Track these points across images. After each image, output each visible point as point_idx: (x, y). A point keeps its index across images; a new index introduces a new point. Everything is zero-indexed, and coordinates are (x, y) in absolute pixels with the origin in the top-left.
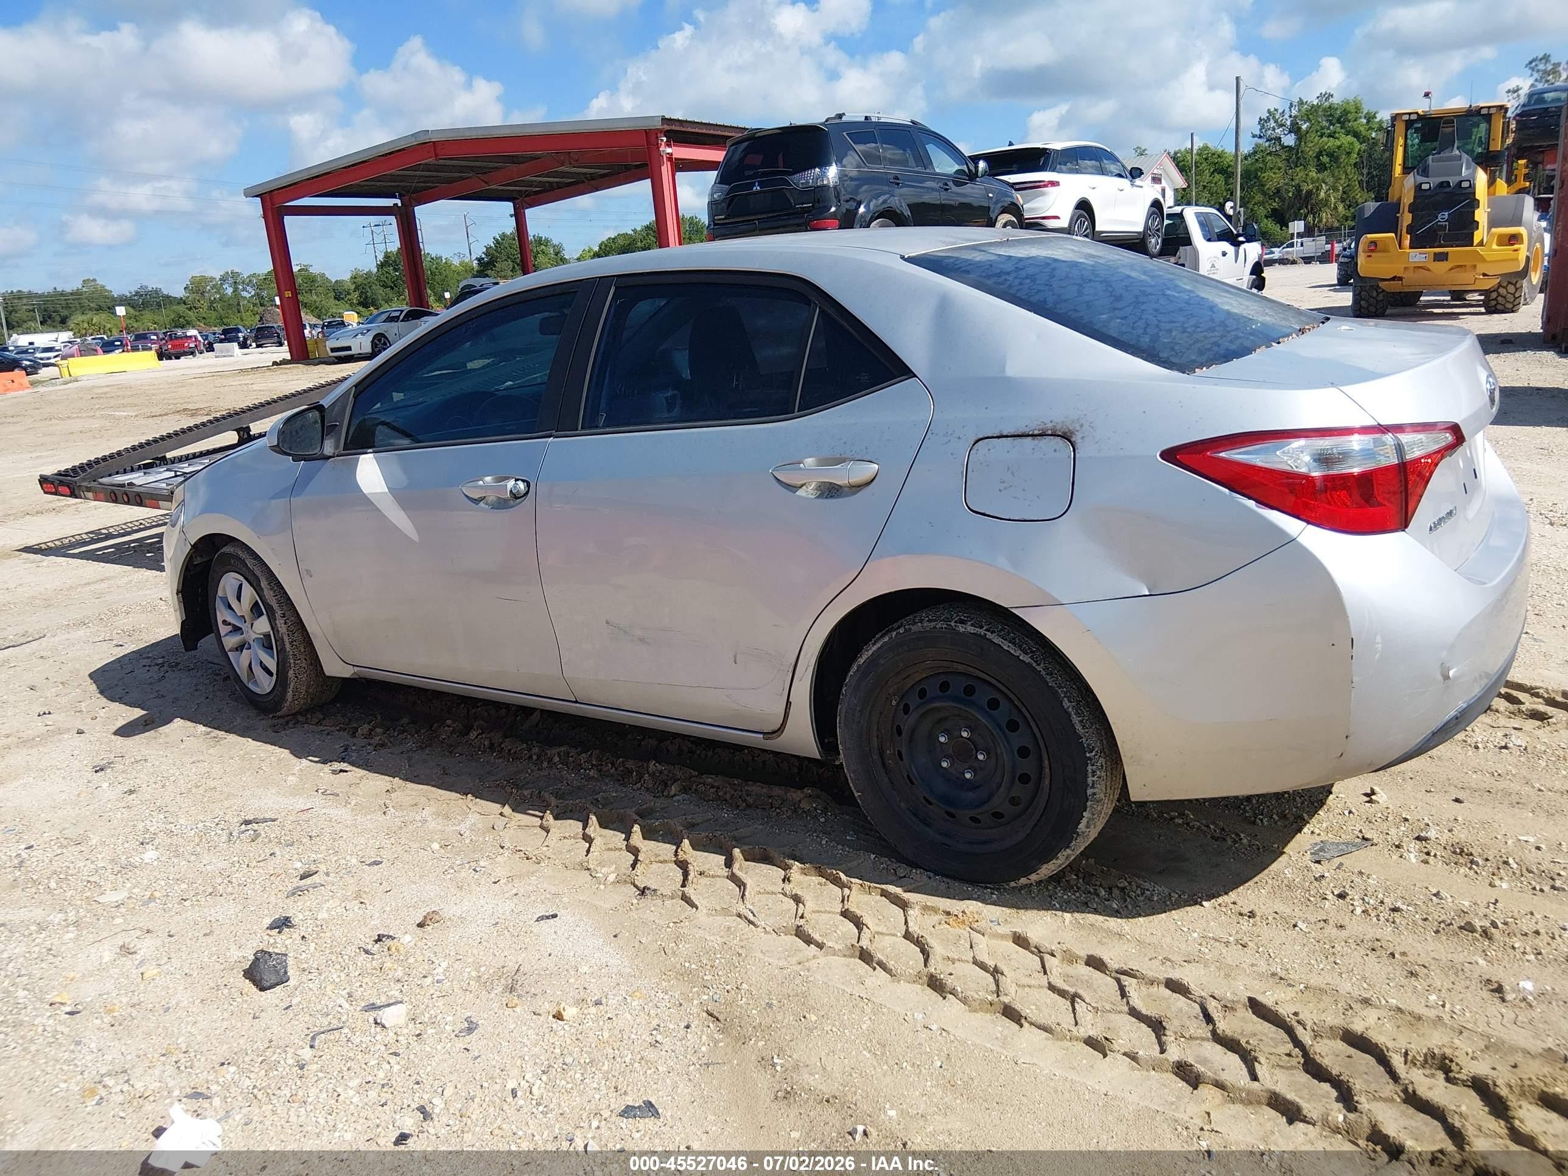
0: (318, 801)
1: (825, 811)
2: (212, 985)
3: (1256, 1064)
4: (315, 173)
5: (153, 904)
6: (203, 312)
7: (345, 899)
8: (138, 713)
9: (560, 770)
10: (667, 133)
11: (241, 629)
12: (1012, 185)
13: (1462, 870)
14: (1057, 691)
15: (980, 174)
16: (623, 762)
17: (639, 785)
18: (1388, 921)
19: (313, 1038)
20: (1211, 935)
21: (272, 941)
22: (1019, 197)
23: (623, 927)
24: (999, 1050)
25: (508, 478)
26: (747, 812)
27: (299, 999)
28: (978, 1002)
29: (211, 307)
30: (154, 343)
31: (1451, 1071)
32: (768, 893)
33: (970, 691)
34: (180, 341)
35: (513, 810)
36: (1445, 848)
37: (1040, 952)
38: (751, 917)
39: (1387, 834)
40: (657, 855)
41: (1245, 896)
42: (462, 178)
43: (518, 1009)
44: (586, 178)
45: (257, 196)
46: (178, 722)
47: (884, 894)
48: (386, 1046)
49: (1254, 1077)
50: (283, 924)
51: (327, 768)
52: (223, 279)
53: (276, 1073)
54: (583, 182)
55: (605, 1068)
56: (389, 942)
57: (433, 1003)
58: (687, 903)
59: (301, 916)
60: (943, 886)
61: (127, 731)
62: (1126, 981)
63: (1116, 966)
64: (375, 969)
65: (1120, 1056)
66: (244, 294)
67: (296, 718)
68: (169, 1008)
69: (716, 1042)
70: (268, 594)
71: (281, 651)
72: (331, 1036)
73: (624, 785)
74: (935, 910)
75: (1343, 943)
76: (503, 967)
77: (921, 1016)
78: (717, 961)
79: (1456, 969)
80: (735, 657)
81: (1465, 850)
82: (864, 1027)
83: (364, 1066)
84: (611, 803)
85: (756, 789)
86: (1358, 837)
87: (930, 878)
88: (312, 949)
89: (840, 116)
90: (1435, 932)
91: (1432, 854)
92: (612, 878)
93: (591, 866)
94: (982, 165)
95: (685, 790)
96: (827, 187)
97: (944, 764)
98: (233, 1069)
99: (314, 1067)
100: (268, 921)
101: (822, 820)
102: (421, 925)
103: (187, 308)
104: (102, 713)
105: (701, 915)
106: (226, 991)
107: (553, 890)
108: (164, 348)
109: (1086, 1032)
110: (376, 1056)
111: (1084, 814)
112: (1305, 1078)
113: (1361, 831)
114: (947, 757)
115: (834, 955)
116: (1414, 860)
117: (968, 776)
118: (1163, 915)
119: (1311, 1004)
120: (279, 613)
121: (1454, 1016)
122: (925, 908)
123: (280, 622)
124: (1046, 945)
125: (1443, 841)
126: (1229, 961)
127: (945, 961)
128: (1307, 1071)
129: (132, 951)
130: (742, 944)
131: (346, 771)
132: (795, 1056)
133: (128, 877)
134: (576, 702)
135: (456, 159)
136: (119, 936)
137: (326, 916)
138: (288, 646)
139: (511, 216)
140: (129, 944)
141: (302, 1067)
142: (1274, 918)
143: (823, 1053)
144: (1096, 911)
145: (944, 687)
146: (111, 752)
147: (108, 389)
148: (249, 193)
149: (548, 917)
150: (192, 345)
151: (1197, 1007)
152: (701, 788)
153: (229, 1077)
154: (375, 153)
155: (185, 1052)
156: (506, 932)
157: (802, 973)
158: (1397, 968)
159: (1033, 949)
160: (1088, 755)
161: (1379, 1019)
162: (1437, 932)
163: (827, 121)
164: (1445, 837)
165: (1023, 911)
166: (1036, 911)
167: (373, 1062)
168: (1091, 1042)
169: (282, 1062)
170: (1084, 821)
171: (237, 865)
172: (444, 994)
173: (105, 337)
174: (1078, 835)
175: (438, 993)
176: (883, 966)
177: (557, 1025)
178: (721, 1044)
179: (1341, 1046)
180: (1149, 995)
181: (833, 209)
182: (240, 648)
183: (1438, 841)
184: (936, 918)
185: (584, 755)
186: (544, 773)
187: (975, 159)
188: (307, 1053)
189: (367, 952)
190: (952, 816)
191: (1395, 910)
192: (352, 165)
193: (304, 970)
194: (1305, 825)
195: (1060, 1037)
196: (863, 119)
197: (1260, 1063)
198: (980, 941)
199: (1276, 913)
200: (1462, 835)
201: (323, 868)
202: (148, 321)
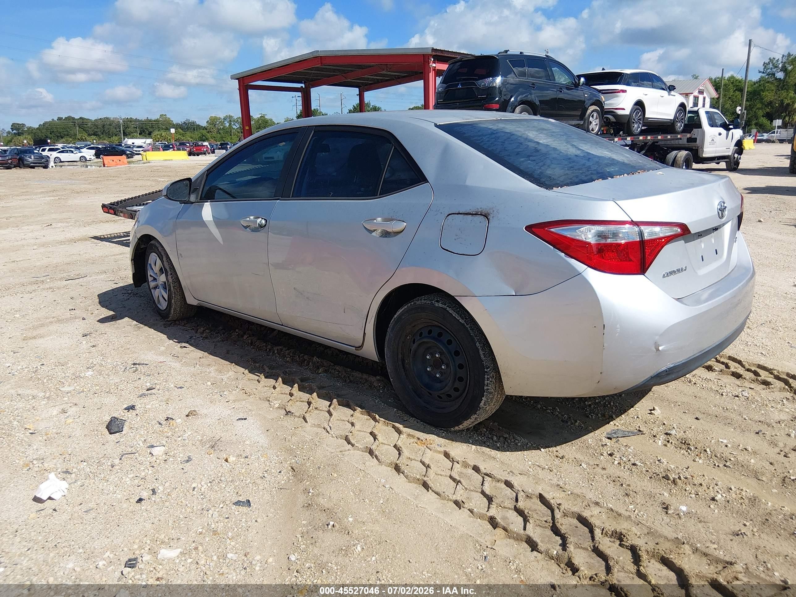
0: (170, 358)
1: (384, 387)
2: (92, 429)
3: (528, 523)
4: (264, 69)
5: (82, 394)
6: (214, 134)
7: (162, 401)
8: (112, 313)
9: (276, 357)
10: (434, 57)
11: (156, 279)
12: (600, 91)
13: (682, 452)
14: (474, 338)
15: (581, 84)
16: (303, 356)
17: (307, 367)
18: (629, 469)
19: (122, 456)
20: (537, 464)
21: (123, 415)
22: (603, 97)
23: (272, 428)
24: (412, 500)
25: (259, 218)
26: (349, 384)
27: (124, 439)
28: (412, 478)
29: (218, 132)
30: (188, 148)
31: (623, 541)
32: (341, 420)
33: (440, 335)
34: (200, 147)
35: (249, 372)
36: (678, 440)
37: (453, 461)
38: (329, 429)
39: (652, 430)
40: (301, 398)
41: (564, 449)
42: (334, 75)
43: (211, 455)
44: (395, 78)
45: (236, 79)
46: (127, 319)
47: (394, 427)
48: (150, 463)
49: (525, 529)
50: (131, 408)
51: (179, 345)
52: (225, 119)
53: (101, 467)
54: (394, 79)
55: (237, 484)
56: (171, 421)
57: (178, 448)
58: (304, 420)
59: (140, 406)
60: (422, 427)
61: (103, 321)
62: (487, 478)
63: (485, 471)
64: (160, 431)
65: (466, 510)
66: (234, 127)
67: (175, 322)
68: (71, 436)
69: (289, 480)
70: (166, 264)
71: (170, 290)
72: (129, 456)
73: (301, 366)
74: (413, 437)
75: (600, 476)
76: (214, 437)
77: (384, 481)
78: (305, 446)
79: (651, 496)
80: (344, 310)
81: (687, 442)
82: (356, 482)
83: (138, 470)
84: (292, 374)
85: (357, 374)
86: (637, 430)
87: (418, 422)
88: (138, 420)
89: (506, 51)
90: (650, 478)
91: (670, 442)
92: (277, 405)
93: (271, 400)
94: (582, 79)
95: (326, 371)
96: (495, 87)
97: (428, 369)
98: (85, 464)
99: (118, 467)
100: (126, 406)
101: (381, 391)
102: (187, 416)
103: (207, 132)
104: (96, 312)
105: (308, 426)
106: (96, 432)
107: (250, 408)
108: (192, 150)
109: (456, 497)
110: (145, 466)
111: (483, 398)
112: (550, 533)
113: (639, 427)
114: (431, 366)
115: (358, 450)
116: (660, 444)
117: (438, 376)
118: (520, 452)
119: (570, 501)
120: (169, 273)
121: (637, 517)
122: (409, 435)
123: (170, 277)
124: (457, 458)
125: (678, 437)
126: (540, 477)
127: (408, 460)
128: (552, 530)
129: (66, 411)
130: (319, 440)
131: (186, 347)
132: (320, 490)
133: (76, 381)
134: (282, 325)
135: (330, 65)
136: (63, 405)
137: (150, 407)
138: (172, 288)
139: (357, 95)
140: (65, 408)
141: (112, 467)
142: (573, 461)
143: (333, 490)
144: (488, 447)
145: (430, 332)
146: (93, 329)
147: (160, 168)
148: (233, 77)
149: (242, 419)
150: (205, 150)
151: (515, 494)
152: (333, 371)
153: (82, 466)
154: (293, 61)
155: (69, 455)
156: (222, 423)
157: (339, 456)
158: (621, 491)
159: (451, 459)
160: (486, 370)
161: (600, 512)
162: (651, 478)
163: (499, 54)
164: (681, 435)
165: (454, 442)
166: (460, 443)
167: (142, 469)
168: (456, 503)
169: (106, 464)
170: (483, 402)
171: (123, 382)
172: (184, 445)
173: (166, 142)
174: (480, 408)
175: (182, 445)
176: (376, 457)
177: (225, 464)
178: (291, 481)
179: (575, 522)
180: (495, 486)
181: (497, 99)
182: (156, 287)
183: (676, 436)
184: (412, 440)
185: (287, 351)
186: (269, 357)
187: (579, 77)
188: (117, 461)
189: (160, 424)
190: (430, 394)
191: (634, 464)
192: (282, 66)
193: (131, 428)
194: (612, 421)
195: (443, 498)
196: (519, 53)
197: (529, 523)
198: (429, 453)
199: (575, 458)
200: (689, 435)
201: (158, 387)
202: (188, 137)
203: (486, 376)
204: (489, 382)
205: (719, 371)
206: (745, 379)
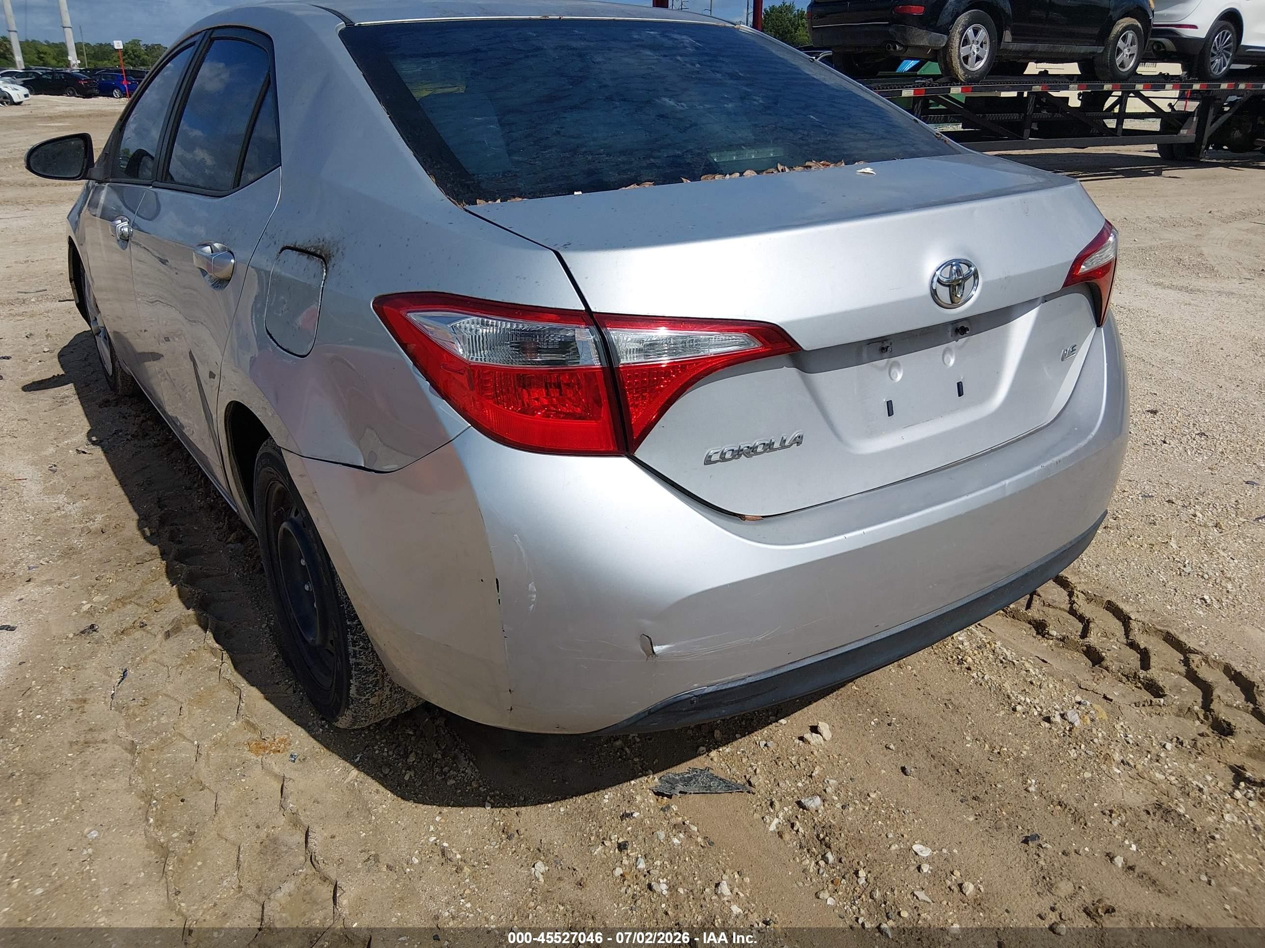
0: (40, 473)
13: (807, 861)
26: (254, 576)
32: (160, 663)
37: (282, 805)
39: (778, 784)
60: (297, 704)
62: (304, 868)
63: (314, 849)
74: (255, 728)
81: (829, 838)
87: (295, 692)
91: (796, 829)
92: (87, 607)
95: (241, 540)
105: (91, 667)
111: (351, 680)
116: (773, 828)
122: (247, 723)
124: (289, 801)
125: (820, 818)
127: (197, 785)
131: (86, 453)
149: (8, 628)
159: (282, 800)
160: (348, 623)
164: (829, 813)
165: (329, 754)
166: (337, 758)
170: (353, 689)
174: (353, 700)
183: (815, 815)
184: (250, 736)
200: (851, 817)
203: (350, 637)
204: (357, 648)
205: (1058, 639)
206: (1107, 669)
